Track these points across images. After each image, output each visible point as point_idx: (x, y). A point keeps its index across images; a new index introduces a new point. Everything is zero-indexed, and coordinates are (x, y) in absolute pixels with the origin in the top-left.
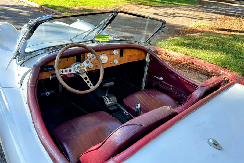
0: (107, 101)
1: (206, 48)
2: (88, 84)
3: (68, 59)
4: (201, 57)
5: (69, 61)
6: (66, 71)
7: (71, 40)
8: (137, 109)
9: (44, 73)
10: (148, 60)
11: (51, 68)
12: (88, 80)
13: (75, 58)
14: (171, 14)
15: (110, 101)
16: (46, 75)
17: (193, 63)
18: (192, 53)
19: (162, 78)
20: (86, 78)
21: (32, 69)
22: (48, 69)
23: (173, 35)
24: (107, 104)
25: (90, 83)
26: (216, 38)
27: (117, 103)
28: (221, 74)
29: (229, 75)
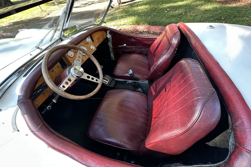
0: (105, 82)
1: (122, 17)
2: (94, 81)
3: (52, 69)
4: (123, 24)
5: (54, 70)
6: (67, 83)
7: (38, 48)
8: (131, 74)
9: (37, 99)
10: (109, 36)
11: (41, 90)
12: (91, 77)
13: (59, 64)
14: (85, 4)
15: (107, 80)
16: (40, 100)
17: (121, 29)
18: (117, 24)
19: (125, 45)
20: (88, 77)
21: (18, 108)
22: (38, 92)
23: (97, 17)
24: (107, 84)
25: (95, 79)
26: (122, 9)
27: (112, 79)
28: (138, 29)
29: (143, 27)
